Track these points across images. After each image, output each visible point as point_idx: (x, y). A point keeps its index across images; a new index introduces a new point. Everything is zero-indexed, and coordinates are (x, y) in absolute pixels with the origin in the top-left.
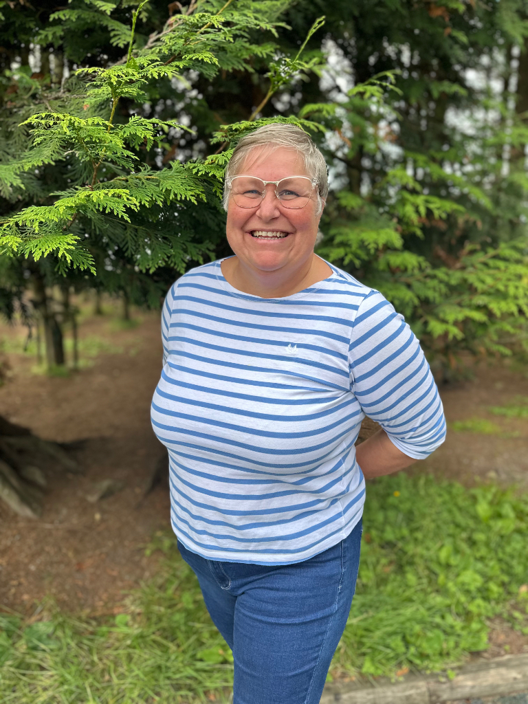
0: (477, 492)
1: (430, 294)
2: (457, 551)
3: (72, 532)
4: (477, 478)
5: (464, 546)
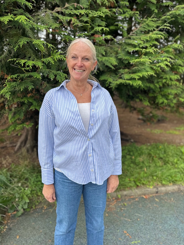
0: (179, 147)
1: (179, 91)
2: (178, 160)
4: (178, 145)
5: (180, 159)
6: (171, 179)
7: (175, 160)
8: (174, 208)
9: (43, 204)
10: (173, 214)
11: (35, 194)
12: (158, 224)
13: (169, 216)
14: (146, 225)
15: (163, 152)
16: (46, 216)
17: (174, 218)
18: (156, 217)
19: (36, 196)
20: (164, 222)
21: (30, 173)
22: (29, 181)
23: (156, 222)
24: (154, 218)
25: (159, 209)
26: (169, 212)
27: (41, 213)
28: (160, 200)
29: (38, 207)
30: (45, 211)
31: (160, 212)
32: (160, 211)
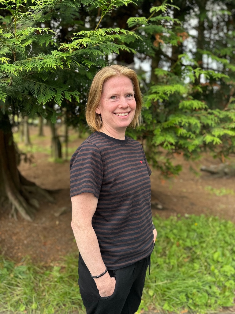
3: (45, 229)
7: (216, 256)
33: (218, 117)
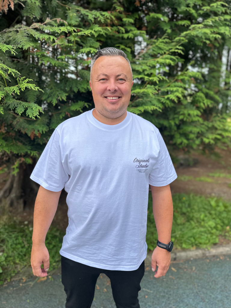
6: (193, 241)
7: (202, 216)
8: (195, 280)
9: (21, 275)
10: (192, 289)
11: (11, 261)
12: (171, 302)
13: (187, 291)
14: (156, 304)
15: (187, 205)
16: (23, 292)
17: (193, 295)
18: (170, 293)
19: (12, 263)
20: (179, 301)
21: (8, 233)
22: (6, 243)
23: (168, 301)
24: (167, 294)
25: (175, 282)
26: (187, 286)
27: (17, 288)
28: (178, 270)
29: (15, 279)
30: (24, 285)
31: (175, 286)
32: (177, 285)
33: (208, 127)
